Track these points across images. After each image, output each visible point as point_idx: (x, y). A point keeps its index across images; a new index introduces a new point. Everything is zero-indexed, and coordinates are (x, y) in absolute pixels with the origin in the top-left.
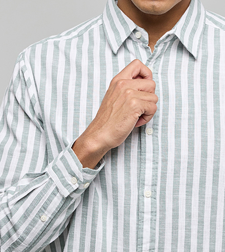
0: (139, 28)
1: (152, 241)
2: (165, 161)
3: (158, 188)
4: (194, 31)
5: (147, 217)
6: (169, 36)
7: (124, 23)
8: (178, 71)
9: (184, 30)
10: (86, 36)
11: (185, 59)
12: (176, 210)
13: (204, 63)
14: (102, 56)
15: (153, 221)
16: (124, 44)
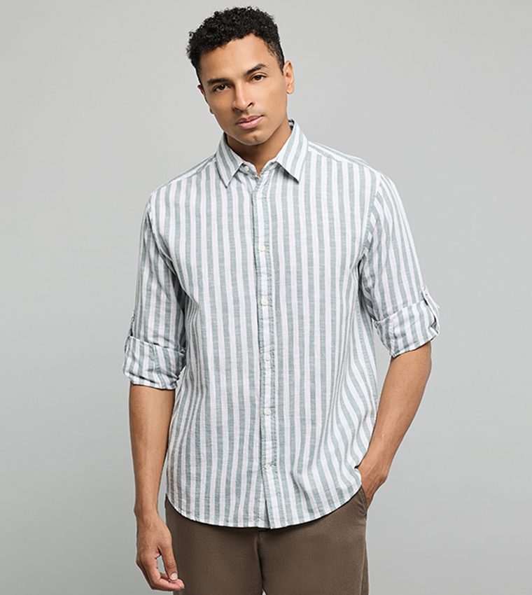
0: (246, 163)
1: (272, 343)
2: (277, 272)
3: (273, 297)
4: (296, 158)
5: (266, 322)
6: (272, 164)
7: (233, 160)
8: (284, 194)
9: (286, 158)
10: (203, 173)
11: (290, 183)
12: (290, 314)
13: (307, 186)
14: (218, 188)
15: (271, 325)
16: (235, 176)
